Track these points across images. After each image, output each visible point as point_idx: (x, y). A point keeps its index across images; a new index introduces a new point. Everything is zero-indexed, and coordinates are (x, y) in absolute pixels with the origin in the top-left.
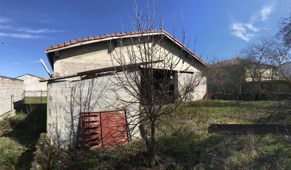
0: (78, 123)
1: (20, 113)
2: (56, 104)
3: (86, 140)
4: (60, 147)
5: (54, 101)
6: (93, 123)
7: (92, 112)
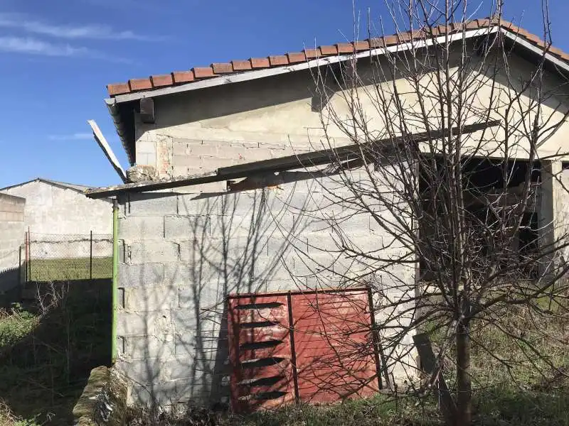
0: (218, 327)
1: (11, 313)
2: (142, 271)
3: (243, 382)
4: (157, 411)
5: (136, 260)
6: (268, 328)
7: (261, 292)
